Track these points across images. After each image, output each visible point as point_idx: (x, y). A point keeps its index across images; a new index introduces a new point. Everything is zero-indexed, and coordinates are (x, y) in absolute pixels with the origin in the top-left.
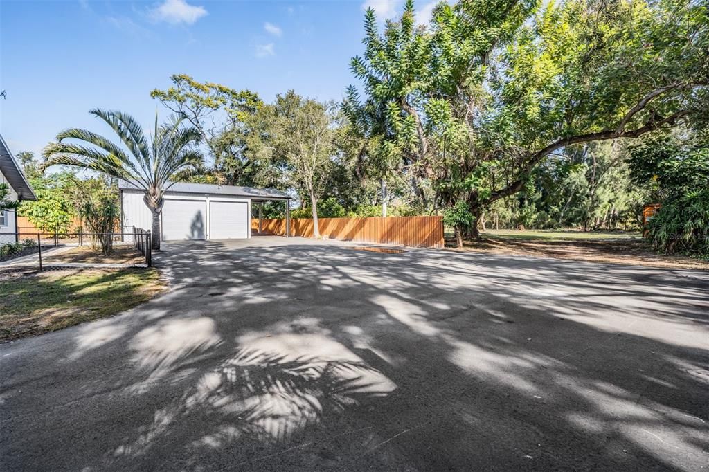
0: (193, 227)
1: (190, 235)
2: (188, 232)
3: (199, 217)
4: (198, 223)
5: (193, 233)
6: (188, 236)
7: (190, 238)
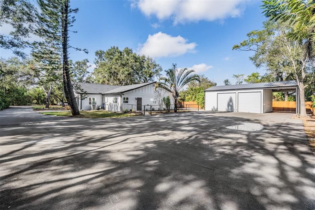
0: (229, 105)
1: (227, 108)
2: (226, 107)
3: (231, 100)
4: (230, 104)
5: (228, 107)
6: (226, 109)
7: (227, 110)
